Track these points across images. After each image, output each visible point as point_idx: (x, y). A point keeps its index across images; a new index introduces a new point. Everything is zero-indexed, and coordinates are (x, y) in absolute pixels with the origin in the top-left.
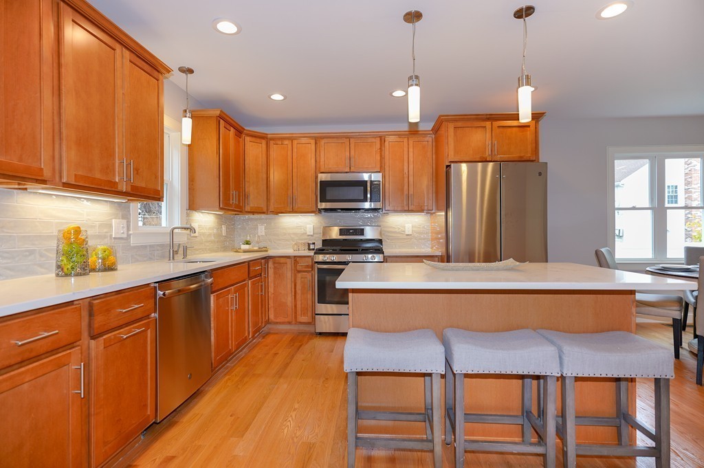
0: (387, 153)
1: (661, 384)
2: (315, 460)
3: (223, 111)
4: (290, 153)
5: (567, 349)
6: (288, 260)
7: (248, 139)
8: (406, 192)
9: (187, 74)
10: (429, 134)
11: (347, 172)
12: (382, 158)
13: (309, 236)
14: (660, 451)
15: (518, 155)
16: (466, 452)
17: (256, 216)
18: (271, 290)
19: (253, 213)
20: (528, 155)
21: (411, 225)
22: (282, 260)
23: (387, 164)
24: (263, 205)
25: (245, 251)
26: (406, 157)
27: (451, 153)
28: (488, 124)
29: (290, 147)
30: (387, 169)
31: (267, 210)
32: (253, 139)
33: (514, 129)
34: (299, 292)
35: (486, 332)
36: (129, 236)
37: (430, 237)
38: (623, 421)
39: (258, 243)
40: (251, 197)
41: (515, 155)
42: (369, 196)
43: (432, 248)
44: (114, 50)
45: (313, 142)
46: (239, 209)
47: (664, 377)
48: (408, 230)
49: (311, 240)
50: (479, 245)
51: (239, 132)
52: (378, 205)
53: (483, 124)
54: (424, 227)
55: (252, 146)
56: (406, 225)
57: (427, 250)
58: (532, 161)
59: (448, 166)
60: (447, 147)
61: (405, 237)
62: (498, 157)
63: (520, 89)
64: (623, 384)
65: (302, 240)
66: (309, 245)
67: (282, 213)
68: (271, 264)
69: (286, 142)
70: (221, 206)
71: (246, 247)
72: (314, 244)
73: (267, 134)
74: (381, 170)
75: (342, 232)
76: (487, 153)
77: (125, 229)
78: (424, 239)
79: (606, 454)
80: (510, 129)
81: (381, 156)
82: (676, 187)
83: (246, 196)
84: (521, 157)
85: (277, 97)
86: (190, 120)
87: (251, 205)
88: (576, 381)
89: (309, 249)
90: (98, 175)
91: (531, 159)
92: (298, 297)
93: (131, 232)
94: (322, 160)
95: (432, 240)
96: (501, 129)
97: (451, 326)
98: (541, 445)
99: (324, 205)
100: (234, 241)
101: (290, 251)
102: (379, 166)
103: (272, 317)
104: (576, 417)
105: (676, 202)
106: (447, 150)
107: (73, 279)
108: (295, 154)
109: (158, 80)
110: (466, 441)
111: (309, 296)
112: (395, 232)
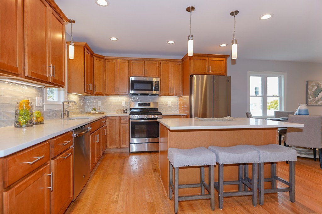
0: (162, 69)
1: (293, 163)
2: (157, 209)
3: (87, 43)
4: (116, 66)
5: (261, 151)
6: (116, 118)
7: (95, 58)
8: (170, 87)
9: (71, 23)
10: (180, 61)
11: (143, 77)
12: (159, 71)
13: (123, 106)
14: (291, 189)
15: (219, 72)
16: (224, 197)
17: (99, 96)
18: (108, 133)
19: (97, 95)
20: (223, 73)
21: (170, 102)
22: (113, 118)
23: (162, 74)
24: (102, 91)
25: (94, 114)
26: (170, 71)
27: (192, 70)
28: (207, 58)
29: (116, 63)
30: (161, 76)
31: (104, 94)
32: (98, 59)
33: (217, 61)
34: (122, 133)
35: (225, 147)
36: (43, 105)
37: (179, 107)
38: (274, 179)
39: (99, 109)
40: (97, 87)
41: (218, 72)
42: (154, 88)
43: (179, 112)
44: (46, 6)
45: (127, 61)
46: (91, 93)
47: (294, 160)
48: (169, 103)
49: (125, 108)
50: (200, 111)
51: (92, 54)
52: (158, 92)
53: (205, 58)
54: (176, 103)
55: (97, 62)
56: (169, 102)
57: (177, 113)
58: (224, 75)
59: (190, 76)
60: (190, 68)
61: (168, 107)
62: (211, 73)
63: (232, 45)
64: (274, 164)
65: (120, 108)
66: (124, 110)
67: (111, 95)
68: (107, 120)
69: (114, 61)
70: (85, 91)
71: (94, 112)
72: (126, 110)
73: (104, 57)
74: (159, 76)
75: (140, 105)
76: (207, 71)
77: (42, 102)
78: (176, 108)
79: (274, 192)
80: (216, 61)
81: (159, 70)
82: (258, 88)
83: (94, 87)
84: (220, 73)
85: (114, 39)
86: (73, 47)
87: (97, 91)
88: (264, 164)
89: (124, 113)
90: (40, 73)
91: (224, 74)
92: (121, 135)
93: (44, 104)
94: (132, 70)
95: (180, 108)
96: (212, 61)
97: (211, 145)
98: (252, 192)
99: (132, 92)
100: (85, 109)
101: (114, 114)
102: (158, 74)
103: (108, 145)
104: (264, 179)
105: (258, 94)
106: (190, 69)
107: (24, 129)
108: (118, 67)
109: (63, 25)
110: (224, 193)
111: (127, 135)
112: (164, 105)
